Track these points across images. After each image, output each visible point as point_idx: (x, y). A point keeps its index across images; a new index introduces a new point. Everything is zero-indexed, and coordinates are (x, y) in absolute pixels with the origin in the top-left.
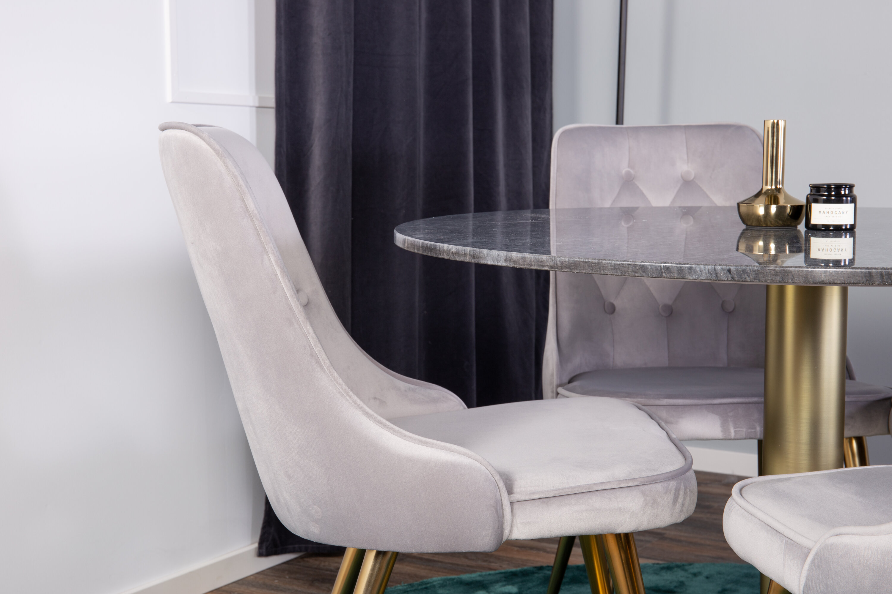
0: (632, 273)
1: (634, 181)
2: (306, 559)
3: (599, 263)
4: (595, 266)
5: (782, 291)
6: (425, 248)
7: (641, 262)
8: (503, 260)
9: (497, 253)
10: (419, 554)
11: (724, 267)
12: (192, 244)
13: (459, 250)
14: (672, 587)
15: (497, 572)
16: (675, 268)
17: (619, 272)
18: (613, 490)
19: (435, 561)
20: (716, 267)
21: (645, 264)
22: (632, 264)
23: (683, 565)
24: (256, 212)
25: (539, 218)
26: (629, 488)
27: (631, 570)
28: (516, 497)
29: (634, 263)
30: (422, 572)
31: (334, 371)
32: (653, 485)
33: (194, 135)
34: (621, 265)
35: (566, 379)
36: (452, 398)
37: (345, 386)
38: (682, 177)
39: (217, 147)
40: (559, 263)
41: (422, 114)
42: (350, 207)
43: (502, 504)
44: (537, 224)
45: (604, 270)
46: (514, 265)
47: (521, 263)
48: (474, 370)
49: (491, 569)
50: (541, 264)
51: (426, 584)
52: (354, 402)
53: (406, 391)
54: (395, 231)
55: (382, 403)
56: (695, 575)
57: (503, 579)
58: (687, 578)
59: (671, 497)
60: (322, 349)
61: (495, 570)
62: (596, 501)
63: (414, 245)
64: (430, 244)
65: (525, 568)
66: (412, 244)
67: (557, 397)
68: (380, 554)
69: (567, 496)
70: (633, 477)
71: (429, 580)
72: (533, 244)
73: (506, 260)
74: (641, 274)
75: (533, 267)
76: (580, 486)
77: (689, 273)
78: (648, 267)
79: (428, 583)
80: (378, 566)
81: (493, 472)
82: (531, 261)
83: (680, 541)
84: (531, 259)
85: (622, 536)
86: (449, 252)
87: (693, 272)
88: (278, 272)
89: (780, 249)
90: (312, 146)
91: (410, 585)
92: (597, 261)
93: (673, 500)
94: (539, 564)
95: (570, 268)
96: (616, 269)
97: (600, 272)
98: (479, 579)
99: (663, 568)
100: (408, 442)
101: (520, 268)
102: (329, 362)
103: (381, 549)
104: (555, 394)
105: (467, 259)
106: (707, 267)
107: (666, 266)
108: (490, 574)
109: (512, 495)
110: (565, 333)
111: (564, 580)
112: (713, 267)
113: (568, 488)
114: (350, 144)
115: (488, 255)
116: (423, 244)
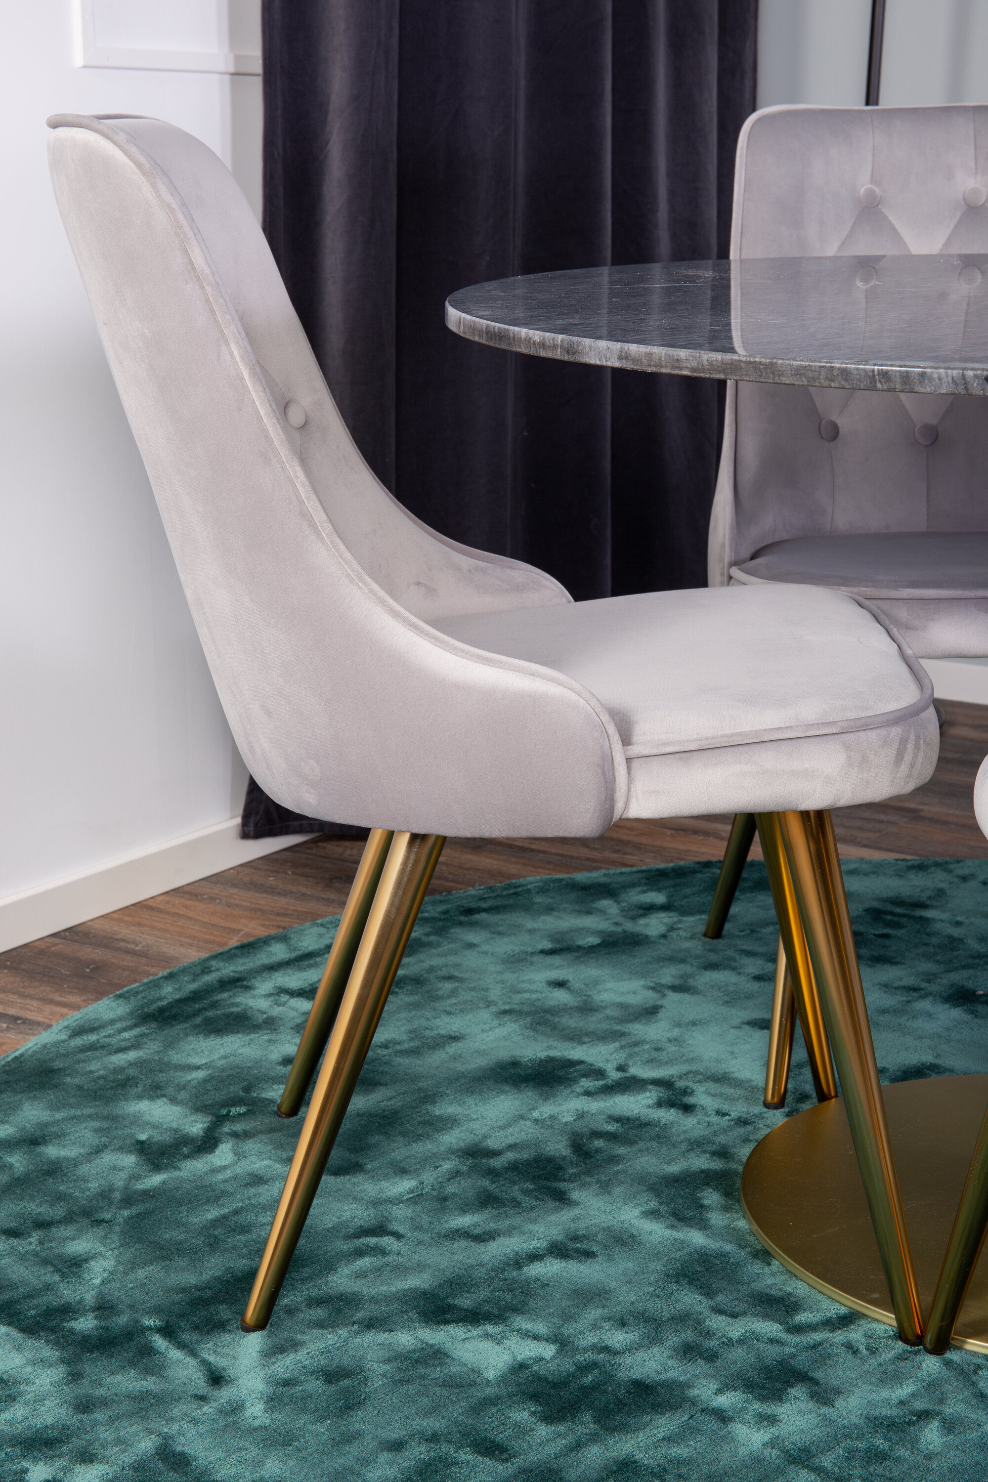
0: (825, 381)
1: (879, 207)
2: (320, 844)
3: (771, 363)
4: (766, 368)
6: (492, 335)
7: (841, 364)
8: (615, 356)
9: (605, 346)
10: (508, 839)
11: (979, 372)
12: (105, 324)
13: (544, 339)
14: (924, 899)
15: (634, 869)
16: (898, 374)
17: (804, 379)
18: (796, 740)
19: (533, 850)
20: (965, 372)
21: (849, 366)
22: (825, 366)
23: (946, 863)
24: (207, 271)
25: (699, 277)
26: (823, 738)
27: (825, 869)
28: (635, 750)
29: (829, 365)
30: (512, 868)
31: (338, 540)
32: (863, 732)
33: (102, 138)
34: (808, 368)
35: (746, 553)
36: (548, 584)
37: (356, 566)
38: (964, 199)
39: (142, 159)
40: (706, 363)
41: (523, 83)
42: (393, 252)
43: (613, 761)
44: (691, 289)
45: (779, 376)
46: (632, 366)
47: (645, 362)
48: (608, 532)
49: (625, 865)
50: (677, 364)
51: (516, 887)
52: (372, 591)
53: (470, 571)
54: (447, 304)
55: (431, 591)
56: (964, 879)
57: (644, 881)
58: (951, 883)
59: (892, 752)
60: (318, 504)
61: (632, 866)
62: (768, 759)
63: (473, 328)
64: (499, 328)
65: (682, 863)
66: (471, 326)
67: (728, 585)
68: (416, 838)
69: (719, 750)
70: (831, 719)
71: (522, 881)
72: (671, 328)
73: (620, 358)
74: (840, 383)
75: (664, 371)
76: (740, 734)
77: (921, 383)
78: (853, 372)
79: (519, 886)
80: (413, 857)
81: (599, 709)
82: (660, 359)
83: (946, 823)
84: (661, 356)
85: (812, 815)
86: (528, 341)
87: (926, 381)
88: (246, 375)
90: (327, 144)
91: (490, 888)
92: (768, 361)
93: (896, 758)
94: (704, 858)
95: (724, 373)
96: (800, 374)
97: (774, 379)
98: (603, 880)
99: (911, 867)
100: (459, 659)
101: (643, 372)
102: (330, 525)
103: (417, 830)
104: (726, 579)
105: (558, 355)
106: (950, 372)
107: (882, 370)
108: (622, 873)
109: (630, 747)
110: (748, 475)
111: (742, 885)
112: (961, 372)
113: (722, 737)
114: (394, 139)
115: (590, 347)
116: (488, 326)
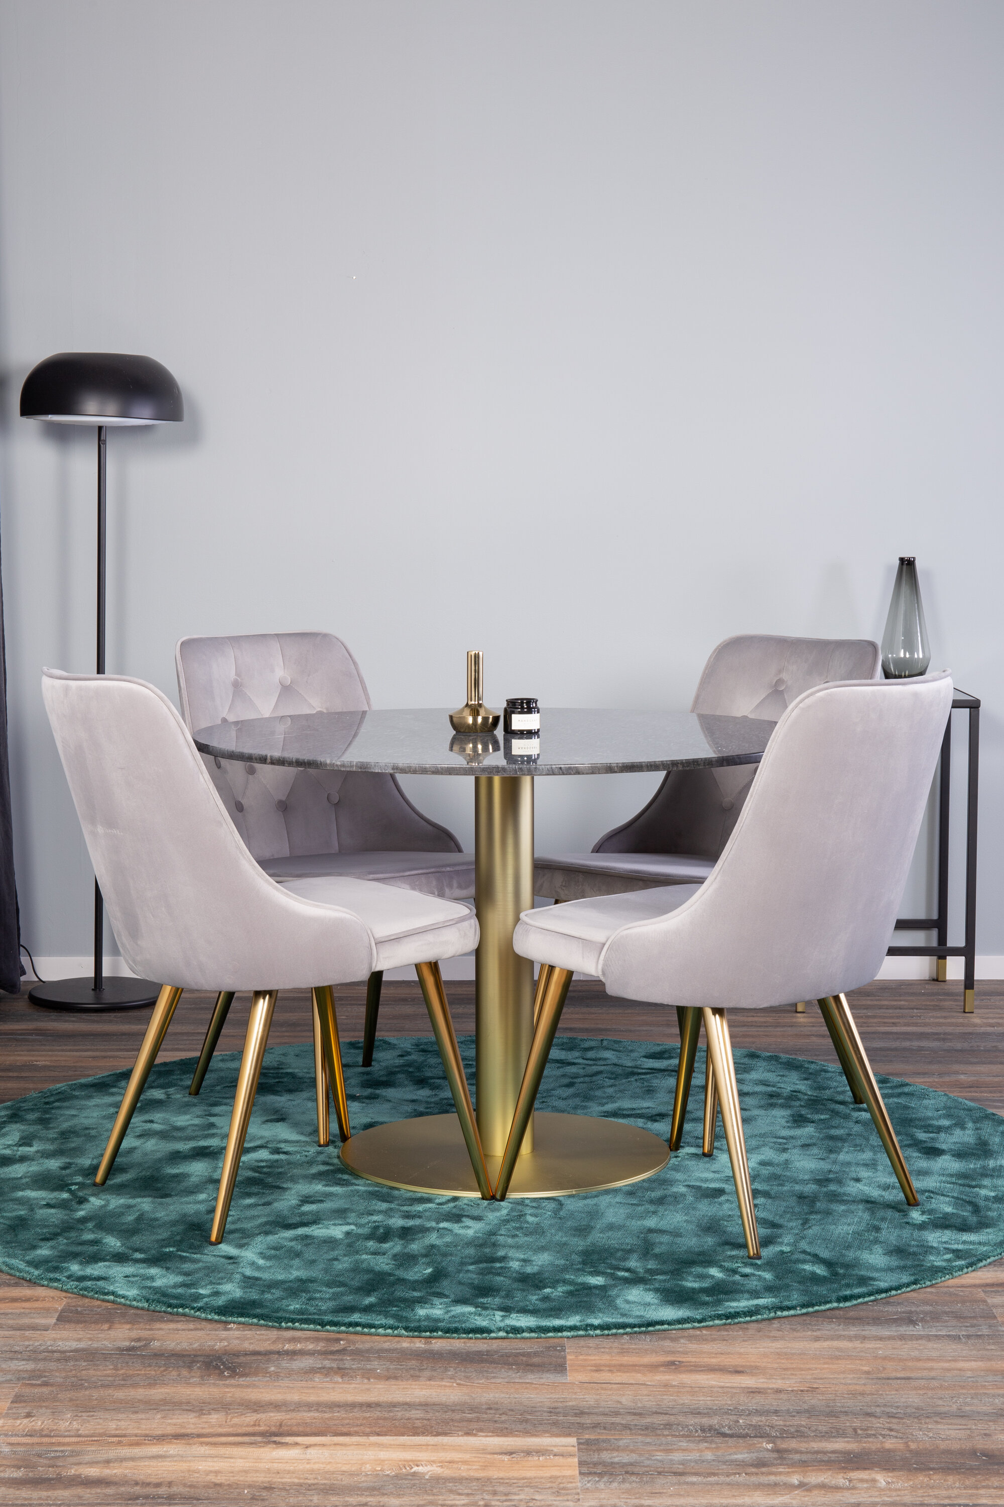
1: (242, 687)
5: (490, 781)
18: (440, 928)
38: (280, 682)
43: (372, 945)
69: (412, 936)
76: (419, 928)
89: (485, 749)
113: (412, 930)
